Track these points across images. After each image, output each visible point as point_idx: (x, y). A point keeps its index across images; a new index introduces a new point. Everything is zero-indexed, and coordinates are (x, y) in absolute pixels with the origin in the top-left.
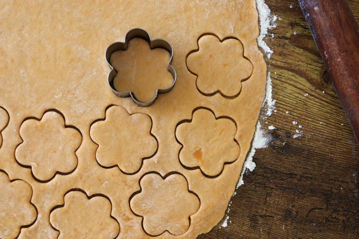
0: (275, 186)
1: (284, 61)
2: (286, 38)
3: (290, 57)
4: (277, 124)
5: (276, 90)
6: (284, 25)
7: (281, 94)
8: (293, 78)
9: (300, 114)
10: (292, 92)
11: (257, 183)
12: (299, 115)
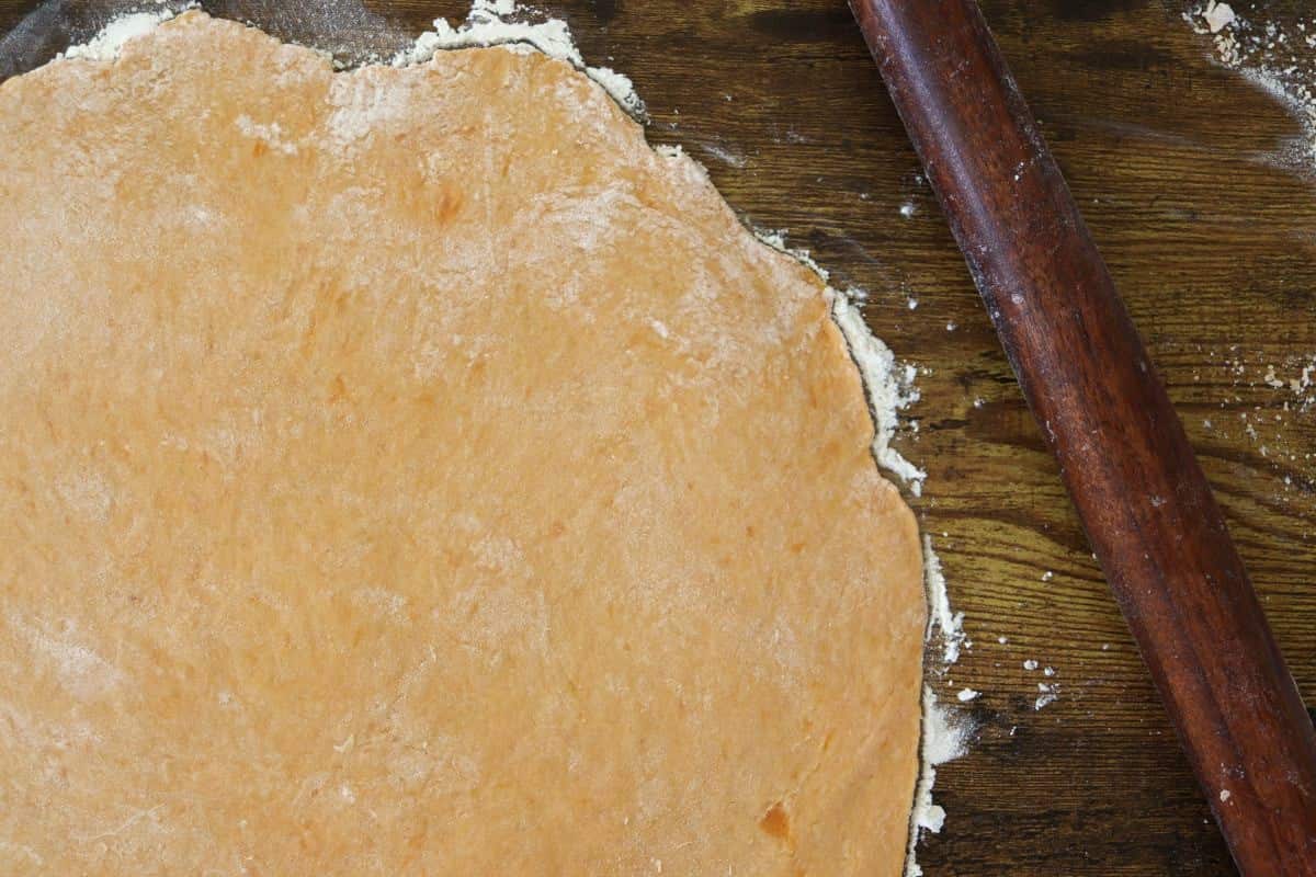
0: (1014, 859)
1: (961, 492)
2: (956, 424)
3: (975, 476)
4: (980, 679)
5: (957, 584)
6: (942, 387)
7: (973, 592)
8: (999, 535)
9: (1040, 636)
10: (1006, 577)
11: (960, 862)
12: (1038, 640)
